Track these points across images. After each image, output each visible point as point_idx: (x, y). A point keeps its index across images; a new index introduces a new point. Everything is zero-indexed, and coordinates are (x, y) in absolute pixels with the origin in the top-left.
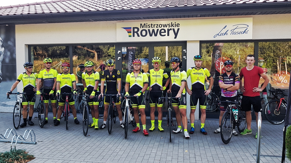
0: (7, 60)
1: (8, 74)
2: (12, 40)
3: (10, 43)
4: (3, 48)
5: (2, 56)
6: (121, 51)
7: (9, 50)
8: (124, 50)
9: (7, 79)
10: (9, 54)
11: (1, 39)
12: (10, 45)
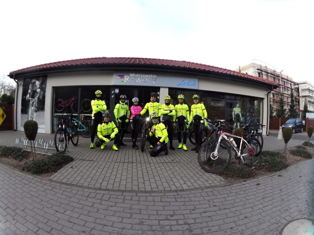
0: (41, 97)
1: (41, 107)
2: (45, 84)
3: (43, 86)
4: (40, 89)
5: (38, 94)
6: (115, 91)
7: (43, 91)
8: (117, 91)
9: (40, 110)
10: (42, 93)
11: (39, 83)
12: (43, 87)
